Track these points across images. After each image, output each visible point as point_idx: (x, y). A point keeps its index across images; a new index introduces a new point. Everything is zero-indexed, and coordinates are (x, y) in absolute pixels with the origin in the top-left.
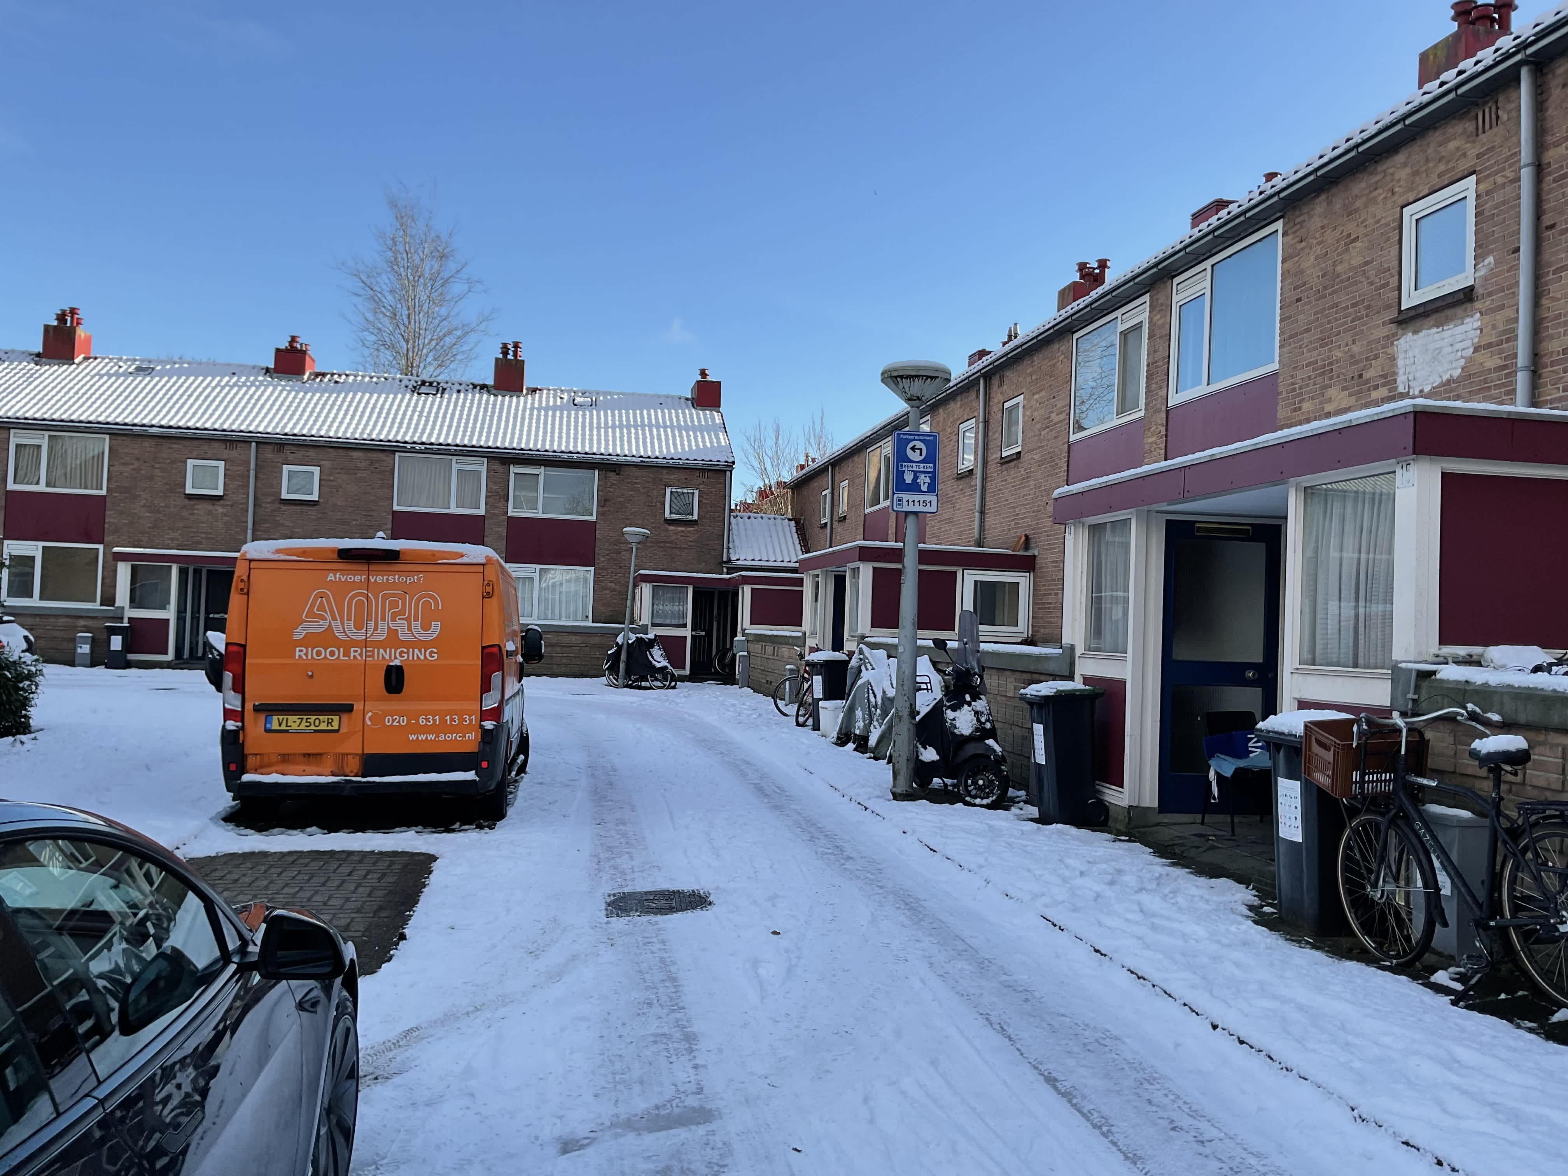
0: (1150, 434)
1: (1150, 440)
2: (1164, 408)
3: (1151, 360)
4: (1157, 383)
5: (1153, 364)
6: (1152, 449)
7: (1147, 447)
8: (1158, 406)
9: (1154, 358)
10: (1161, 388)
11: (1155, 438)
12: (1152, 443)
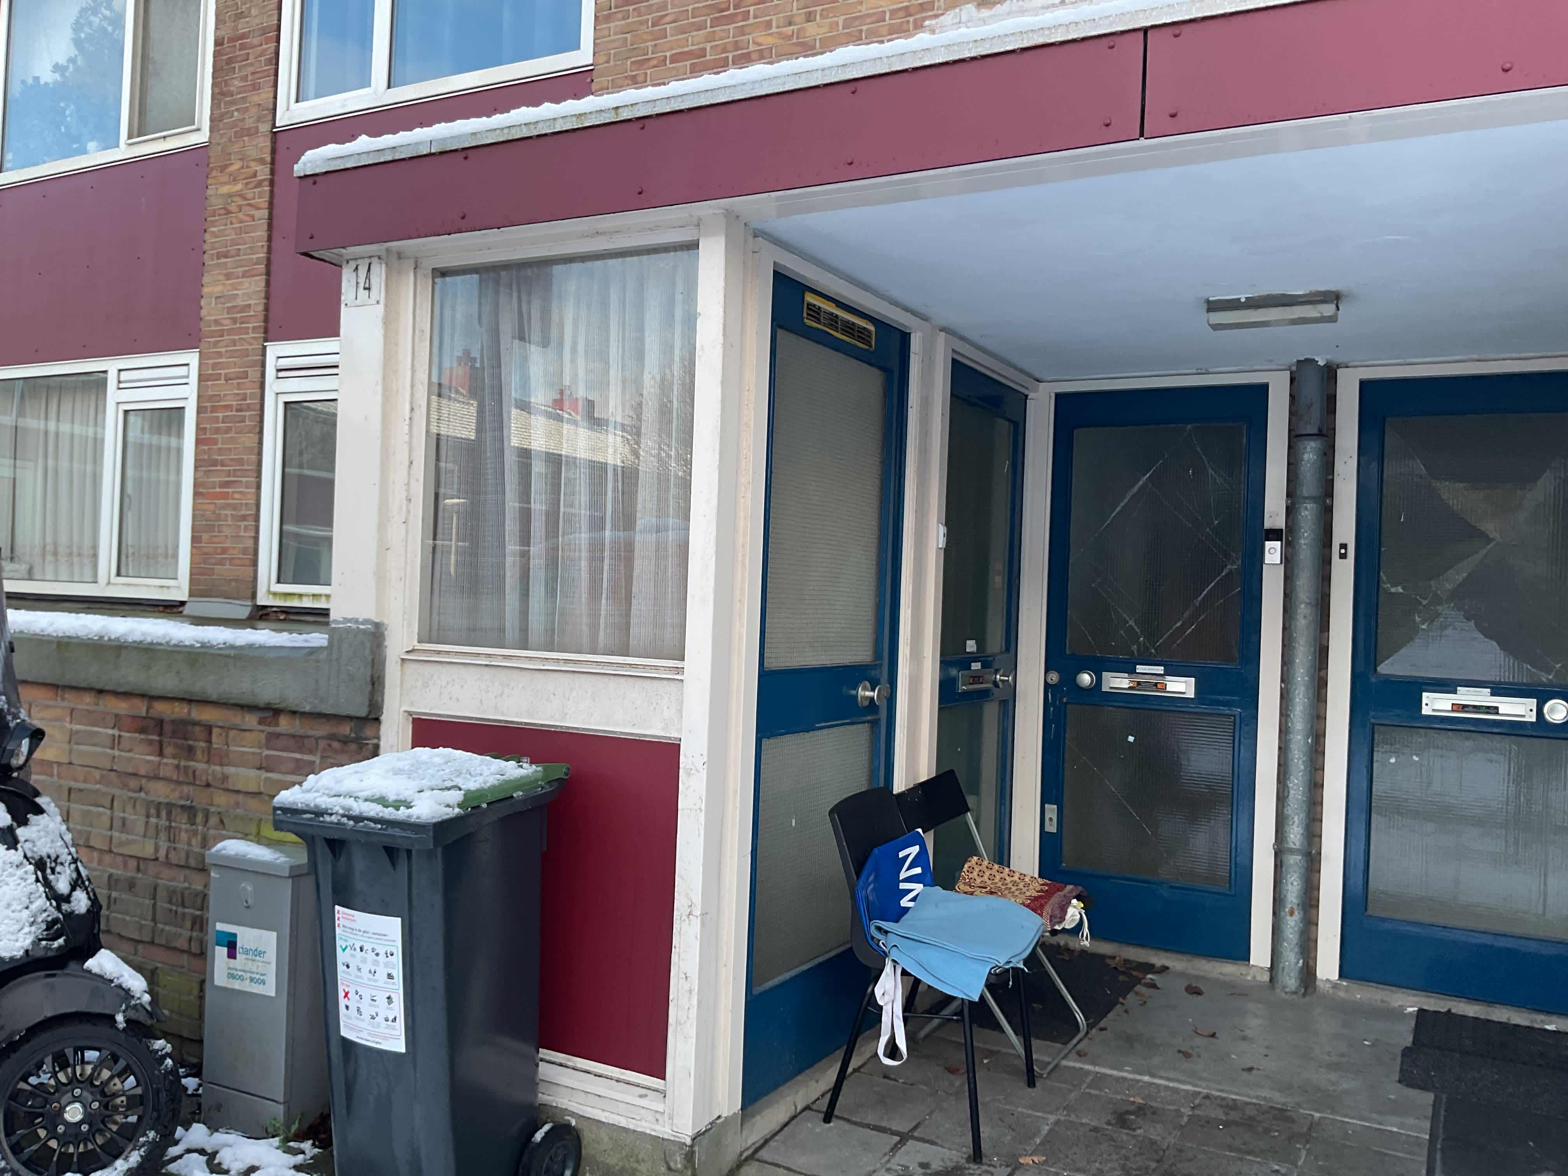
0: (225, 179)
1: (225, 189)
2: (265, 128)
3: (225, 33)
4: (244, 78)
5: (232, 40)
6: (233, 207)
7: (216, 203)
8: (249, 123)
9: (235, 29)
10: (255, 87)
11: (239, 187)
12: (230, 195)
